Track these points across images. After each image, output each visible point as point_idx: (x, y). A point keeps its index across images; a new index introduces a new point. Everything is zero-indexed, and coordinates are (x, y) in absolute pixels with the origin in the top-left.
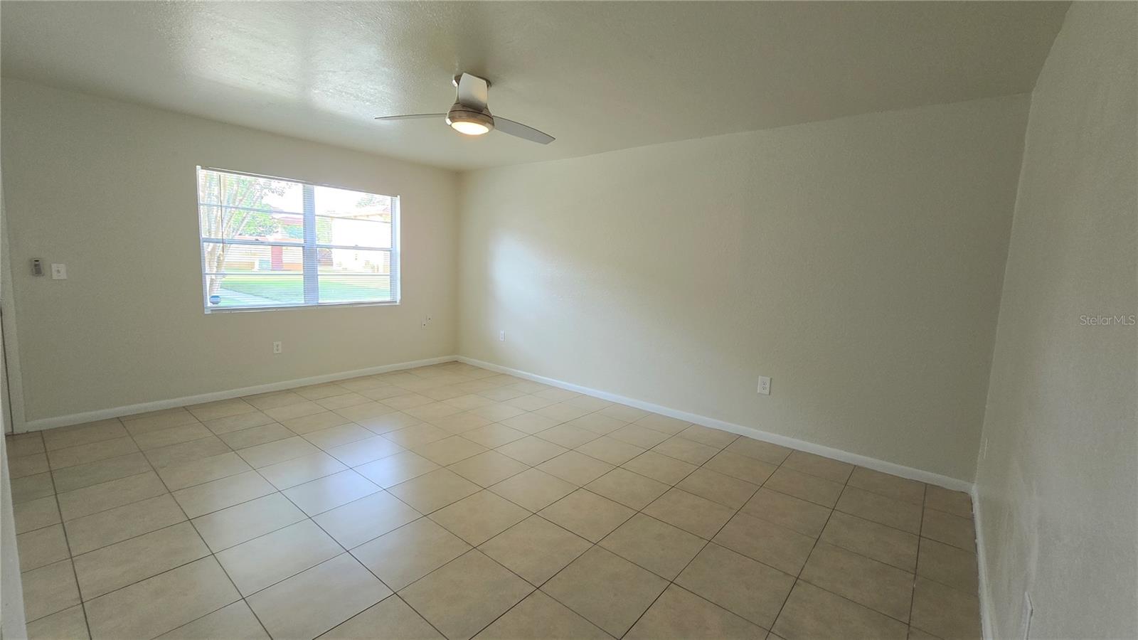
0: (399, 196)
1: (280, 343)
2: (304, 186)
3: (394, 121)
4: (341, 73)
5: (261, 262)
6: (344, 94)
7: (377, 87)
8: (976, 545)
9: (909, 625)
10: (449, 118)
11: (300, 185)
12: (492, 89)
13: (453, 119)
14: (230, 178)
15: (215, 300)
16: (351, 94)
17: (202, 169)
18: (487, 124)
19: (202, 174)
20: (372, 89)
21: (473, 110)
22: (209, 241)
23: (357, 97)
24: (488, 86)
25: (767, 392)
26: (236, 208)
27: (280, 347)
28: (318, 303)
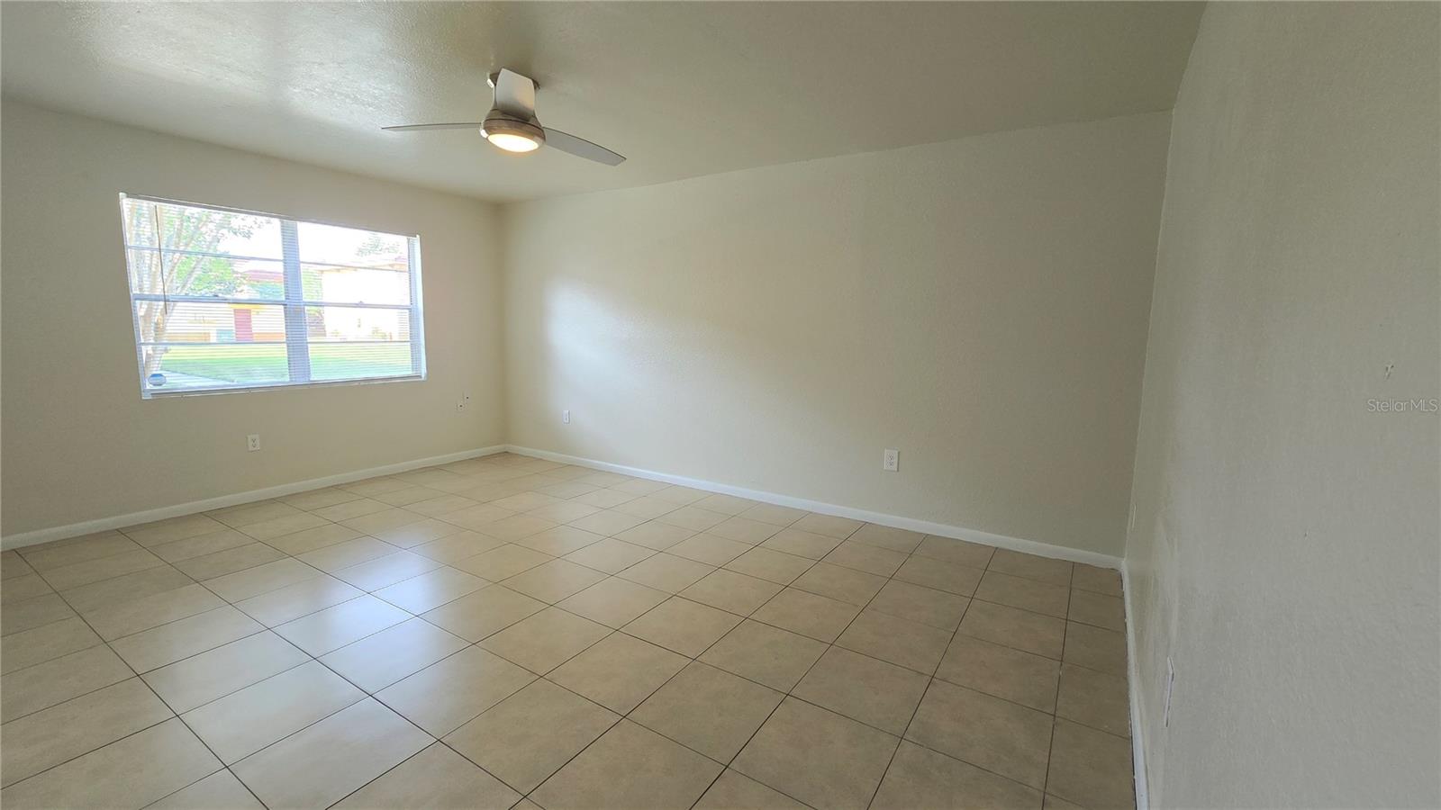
0: (418, 236)
1: (257, 436)
2: (282, 222)
3: (408, 132)
4: (331, 65)
5: (220, 332)
6: (336, 94)
7: (383, 87)
8: (1126, 624)
9: (1055, 716)
10: (485, 129)
11: (276, 222)
12: (540, 92)
13: (490, 130)
14: (170, 211)
15: (157, 380)
16: (347, 96)
17: (128, 197)
18: (536, 138)
19: (126, 204)
20: (375, 89)
21: (517, 119)
22: (142, 298)
23: (355, 100)
24: (535, 88)
25: (895, 467)
26: (182, 252)
27: (258, 442)
28: (310, 381)
